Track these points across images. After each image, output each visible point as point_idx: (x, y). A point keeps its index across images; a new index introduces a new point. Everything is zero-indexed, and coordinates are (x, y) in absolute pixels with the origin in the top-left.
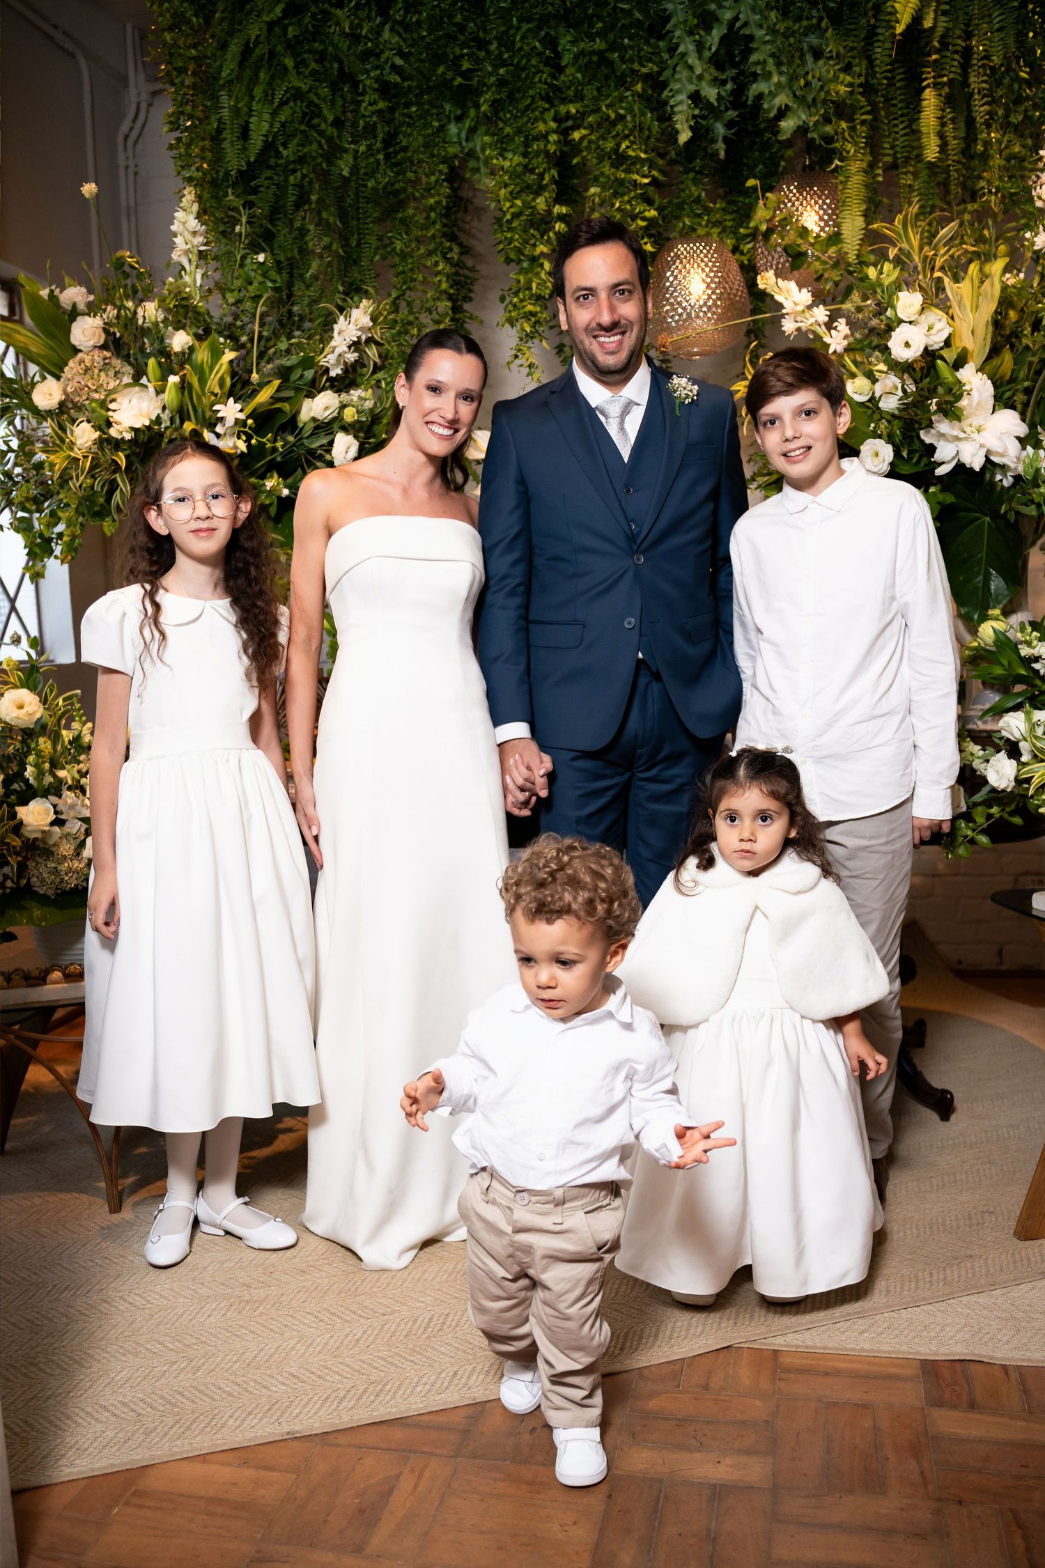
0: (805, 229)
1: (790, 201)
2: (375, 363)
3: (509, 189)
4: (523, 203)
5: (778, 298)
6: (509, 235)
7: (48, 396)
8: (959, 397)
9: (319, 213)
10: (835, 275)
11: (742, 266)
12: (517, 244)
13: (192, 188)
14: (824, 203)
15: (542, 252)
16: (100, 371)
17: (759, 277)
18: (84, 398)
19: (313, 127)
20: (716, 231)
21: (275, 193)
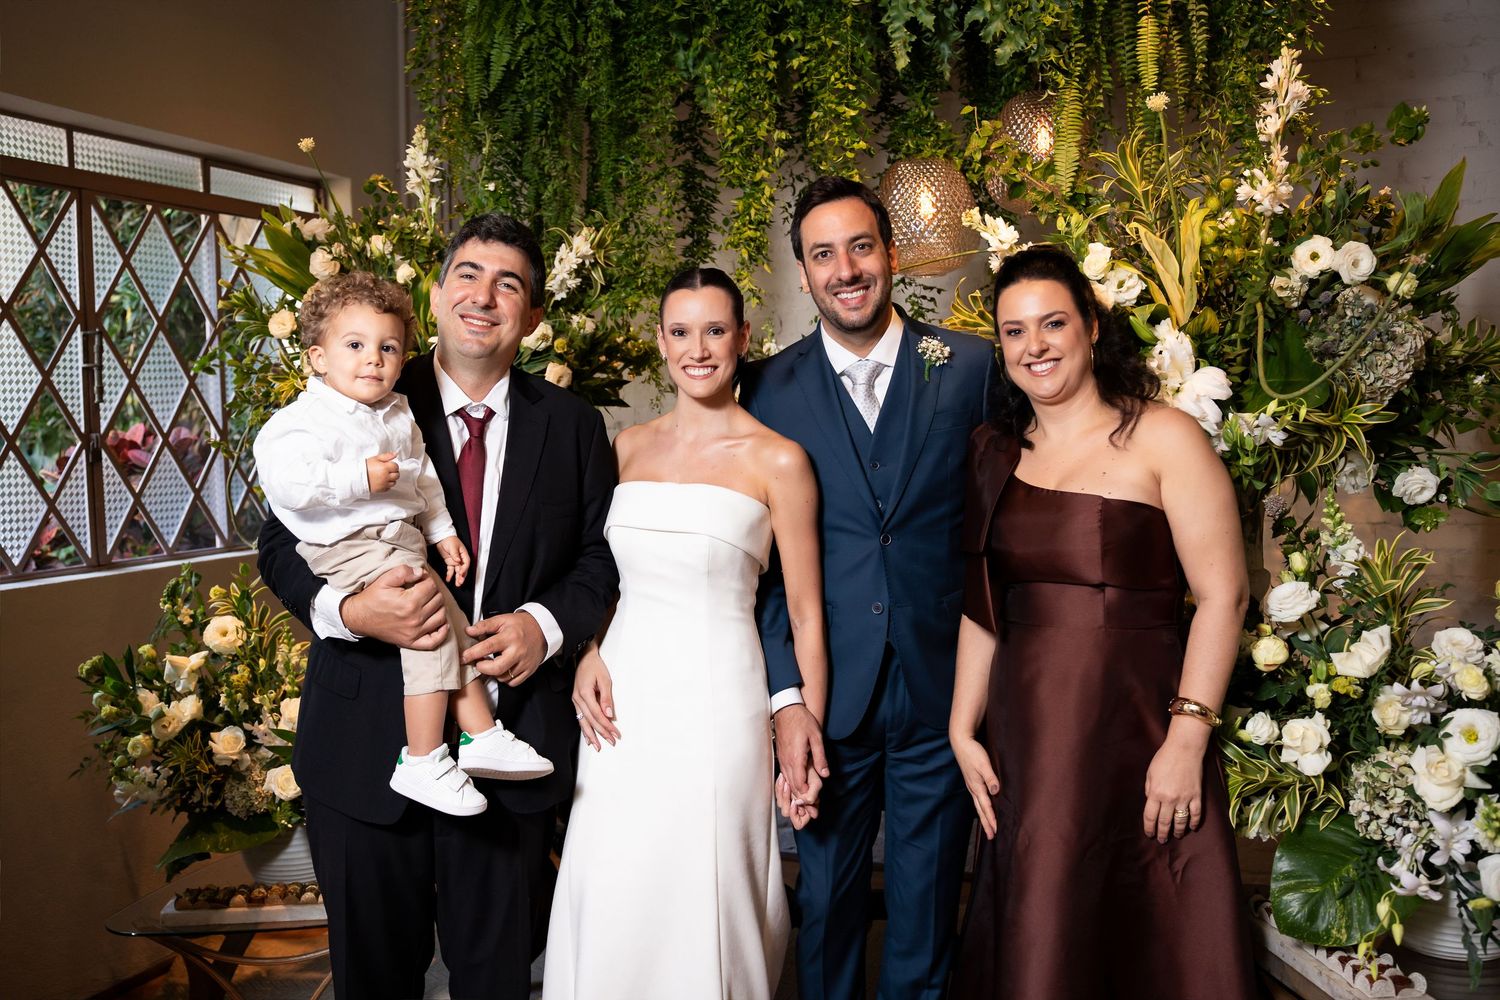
0: (1024, 155)
1: (1016, 121)
2: (602, 285)
3: (733, 115)
4: (745, 130)
5: (983, 234)
6: (731, 161)
7: (282, 327)
9: (557, 136)
10: (1048, 209)
11: (972, 186)
12: (736, 171)
13: (421, 127)
14: (1050, 124)
15: (763, 180)
17: (964, 214)
19: (552, 57)
20: (944, 151)
21: (521, 116)
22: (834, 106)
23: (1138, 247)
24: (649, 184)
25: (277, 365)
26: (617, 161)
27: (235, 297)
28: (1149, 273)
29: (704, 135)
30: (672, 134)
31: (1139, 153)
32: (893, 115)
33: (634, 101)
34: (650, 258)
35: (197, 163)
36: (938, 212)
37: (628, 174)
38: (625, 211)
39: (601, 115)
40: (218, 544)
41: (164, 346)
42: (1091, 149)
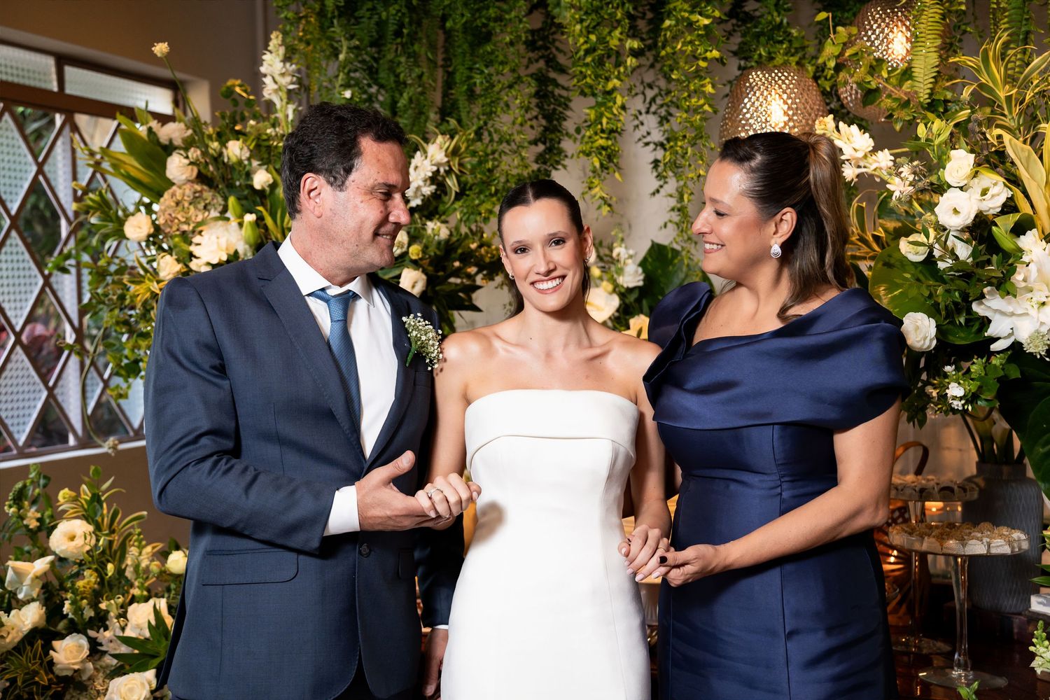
0: (880, 61)
1: (872, 26)
2: (456, 192)
3: (585, 24)
4: (598, 39)
5: (838, 143)
6: (584, 70)
7: (138, 230)
8: (1012, 270)
9: (412, 44)
10: (905, 115)
11: (824, 93)
12: (588, 80)
13: (278, 33)
14: (908, 29)
15: (614, 89)
16: (190, 204)
17: (817, 122)
18: (175, 228)
20: (796, 58)
21: (377, 24)
22: (686, 15)
23: (1001, 155)
24: (503, 93)
25: (133, 268)
26: (471, 69)
27: (91, 200)
28: (1013, 180)
29: (557, 44)
30: (525, 43)
31: (1003, 56)
32: (744, 22)
33: (488, 9)
34: (504, 167)
35: (50, 62)
36: (790, 120)
37: (482, 83)
38: (479, 119)
39: (455, 23)
40: (72, 441)
41: (17, 245)
42: (950, 53)
